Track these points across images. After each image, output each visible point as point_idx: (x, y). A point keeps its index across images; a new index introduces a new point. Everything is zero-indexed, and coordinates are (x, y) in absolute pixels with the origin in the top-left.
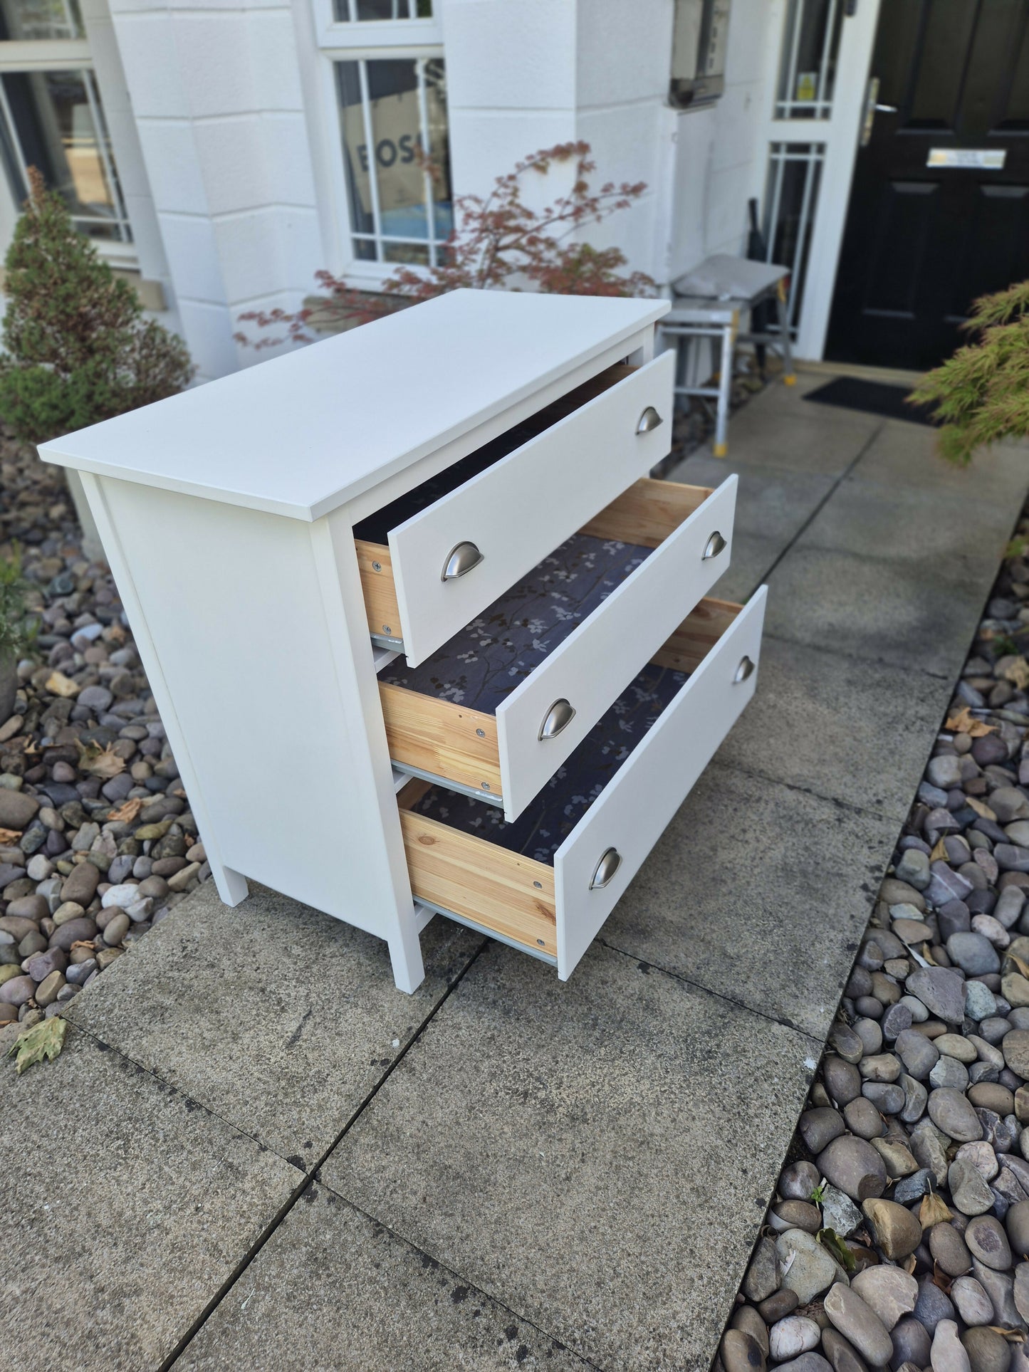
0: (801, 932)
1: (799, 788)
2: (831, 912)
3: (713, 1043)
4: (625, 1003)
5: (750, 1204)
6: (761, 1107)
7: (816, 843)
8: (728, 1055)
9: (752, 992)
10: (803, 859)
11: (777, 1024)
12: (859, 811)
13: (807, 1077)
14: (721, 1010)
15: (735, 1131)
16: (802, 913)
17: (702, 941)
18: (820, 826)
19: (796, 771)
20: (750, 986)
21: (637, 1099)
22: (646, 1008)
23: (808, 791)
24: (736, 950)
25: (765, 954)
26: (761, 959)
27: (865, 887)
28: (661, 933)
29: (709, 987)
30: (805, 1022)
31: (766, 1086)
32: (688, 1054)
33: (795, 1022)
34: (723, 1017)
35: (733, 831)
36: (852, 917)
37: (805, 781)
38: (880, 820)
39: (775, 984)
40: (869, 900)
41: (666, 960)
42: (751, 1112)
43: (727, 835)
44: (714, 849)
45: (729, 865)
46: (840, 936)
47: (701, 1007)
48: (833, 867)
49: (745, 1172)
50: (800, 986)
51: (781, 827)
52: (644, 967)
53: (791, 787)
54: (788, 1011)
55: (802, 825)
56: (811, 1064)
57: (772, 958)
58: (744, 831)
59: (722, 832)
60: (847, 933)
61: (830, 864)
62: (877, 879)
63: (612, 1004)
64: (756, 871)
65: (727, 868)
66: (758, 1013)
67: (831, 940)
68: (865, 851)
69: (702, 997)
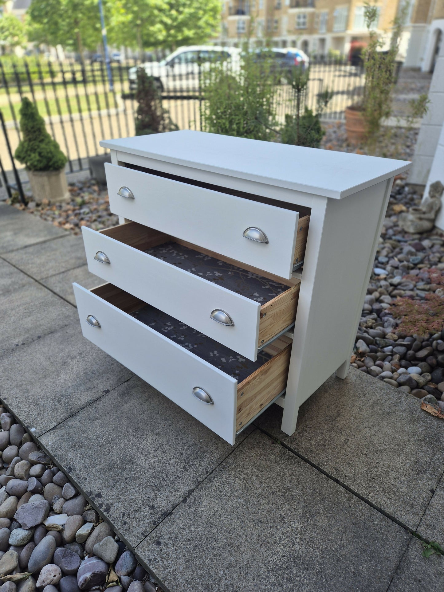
0: (90, 452)
1: (188, 496)
2: (94, 471)
3: (63, 403)
4: (95, 383)
5: (7, 396)
6: (31, 409)
7: (140, 485)
8: (55, 406)
9: (74, 422)
10: (132, 472)
11: (56, 425)
12: (156, 524)
13: (30, 427)
14: (73, 410)
15: (29, 399)
16: (100, 457)
17: (108, 413)
18: (153, 494)
19: (206, 502)
20: (77, 422)
21: (59, 378)
22: (89, 388)
23: (184, 501)
24: (96, 423)
25: (88, 433)
26: (86, 430)
27: (99, 495)
28: (119, 400)
29: (86, 409)
30: (49, 435)
31: (36, 413)
32: (64, 395)
33: (52, 431)
34: (71, 409)
35: (166, 447)
36: (85, 479)
37: (194, 503)
38: (143, 534)
39: (71, 431)
40: (91, 493)
41: (106, 399)
42: (32, 406)
43: (165, 443)
44: (158, 434)
45: (144, 437)
46: (78, 468)
47: (79, 404)
48: (120, 485)
49: (16, 398)
50: (66, 440)
51: (160, 472)
52: (108, 391)
53: (191, 492)
54: (58, 432)
55: (157, 484)
56: (33, 430)
57: (84, 435)
58: (164, 452)
59: (168, 442)
60: (78, 472)
61: (123, 485)
62: (101, 505)
63: (97, 379)
64: (135, 448)
65: (143, 435)
66: (65, 420)
67: (78, 463)
68: (123, 510)
69: (83, 405)
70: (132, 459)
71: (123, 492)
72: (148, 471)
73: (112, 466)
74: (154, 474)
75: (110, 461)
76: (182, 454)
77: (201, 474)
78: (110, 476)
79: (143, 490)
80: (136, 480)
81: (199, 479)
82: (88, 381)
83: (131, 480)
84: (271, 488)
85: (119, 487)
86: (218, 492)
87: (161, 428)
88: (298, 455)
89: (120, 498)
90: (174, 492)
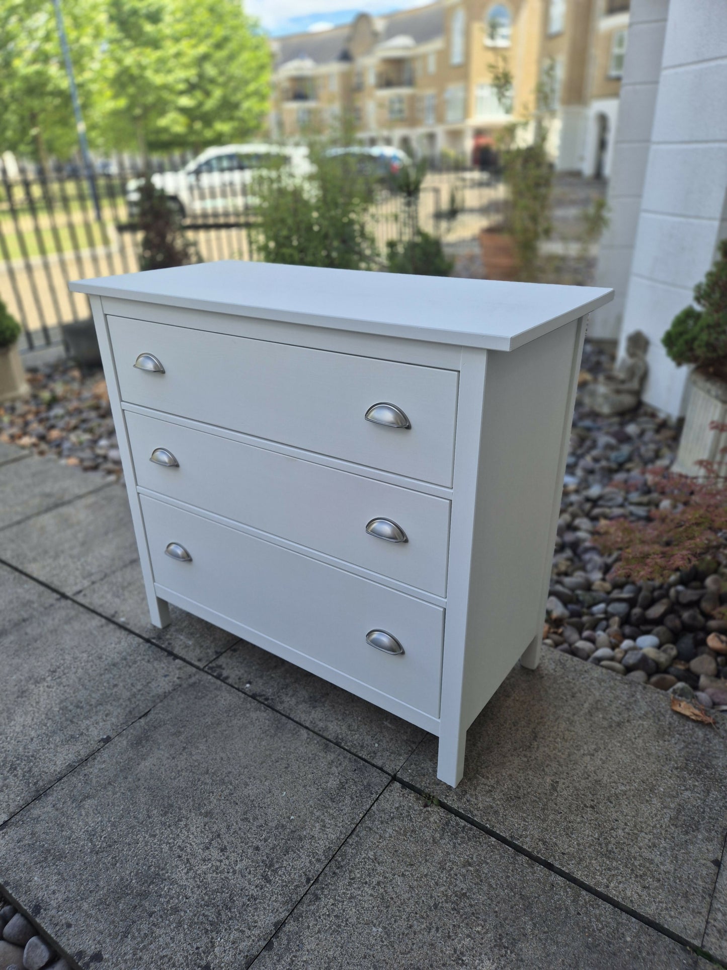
0: (77, 867)
1: (275, 935)
2: (85, 906)
3: (20, 772)
4: (83, 727)
7: (180, 924)
8: (5, 780)
9: (43, 810)
10: (162, 900)
11: (6, 819)
14: (41, 783)
16: (97, 876)
17: (109, 783)
18: (205, 940)
19: (310, 944)
20: (49, 808)
21: (13, 723)
22: (72, 737)
23: (269, 946)
24: (86, 806)
25: (71, 829)
26: (68, 823)
27: (97, 957)
28: (131, 755)
29: (65, 779)
32: (22, 756)
34: (35, 784)
35: (226, 839)
36: (69, 926)
37: (288, 949)
39: (39, 828)
40: (81, 954)
41: (105, 754)
43: (223, 830)
44: (208, 814)
45: (182, 823)
46: (54, 903)
47: (52, 771)
48: (139, 930)
50: (27, 848)
51: (217, 891)
52: (108, 740)
53: (279, 926)
54: (12, 832)
55: (212, 917)
57: (64, 833)
58: (223, 850)
59: (228, 828)
61: (145, 928)
63: (86, 718)
64: (165, 848)
65: (180, 820)
66: (25, 807)
67: (54, 893)
69: (59, 773)
70: (161, 873)
71: (146, 943)
72: (192, 892)
73: (121, 891)
74: (207, 898)
75: (118, 880)
76: (257, 848)
77: (297, 886)
78: (119, 912)
79: (185, 934)
80: (171, 914)
81: (294, 896)
82: (69, 722)
83: (161, 917)
84: (431, 897)
85: (136, 934)
86: (332, 918)
87: (215, 801)
88: (473, 823)
89: (141, 958)
90: (247, 930)
